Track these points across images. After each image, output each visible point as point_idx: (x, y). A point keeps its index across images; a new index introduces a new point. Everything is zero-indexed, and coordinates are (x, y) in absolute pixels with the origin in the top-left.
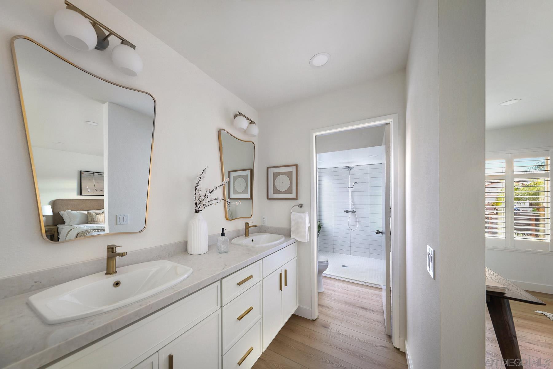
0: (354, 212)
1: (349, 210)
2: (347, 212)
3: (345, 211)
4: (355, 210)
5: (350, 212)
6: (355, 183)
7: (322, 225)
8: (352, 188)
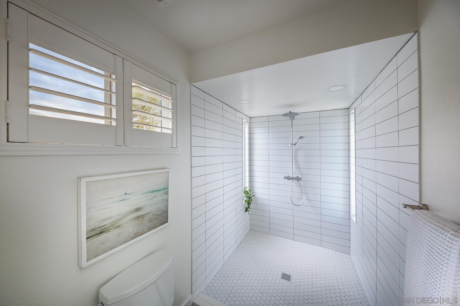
0: (298, 179)
1: (291, 176)
2: (288, 178)
3: (285, 178)
4: (300, 176)
5: (293, 179)
6: (301, 138)
7: (254, 196)
8: (295, 144)
